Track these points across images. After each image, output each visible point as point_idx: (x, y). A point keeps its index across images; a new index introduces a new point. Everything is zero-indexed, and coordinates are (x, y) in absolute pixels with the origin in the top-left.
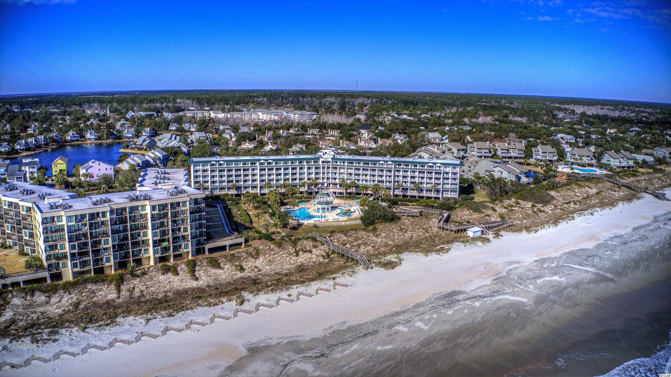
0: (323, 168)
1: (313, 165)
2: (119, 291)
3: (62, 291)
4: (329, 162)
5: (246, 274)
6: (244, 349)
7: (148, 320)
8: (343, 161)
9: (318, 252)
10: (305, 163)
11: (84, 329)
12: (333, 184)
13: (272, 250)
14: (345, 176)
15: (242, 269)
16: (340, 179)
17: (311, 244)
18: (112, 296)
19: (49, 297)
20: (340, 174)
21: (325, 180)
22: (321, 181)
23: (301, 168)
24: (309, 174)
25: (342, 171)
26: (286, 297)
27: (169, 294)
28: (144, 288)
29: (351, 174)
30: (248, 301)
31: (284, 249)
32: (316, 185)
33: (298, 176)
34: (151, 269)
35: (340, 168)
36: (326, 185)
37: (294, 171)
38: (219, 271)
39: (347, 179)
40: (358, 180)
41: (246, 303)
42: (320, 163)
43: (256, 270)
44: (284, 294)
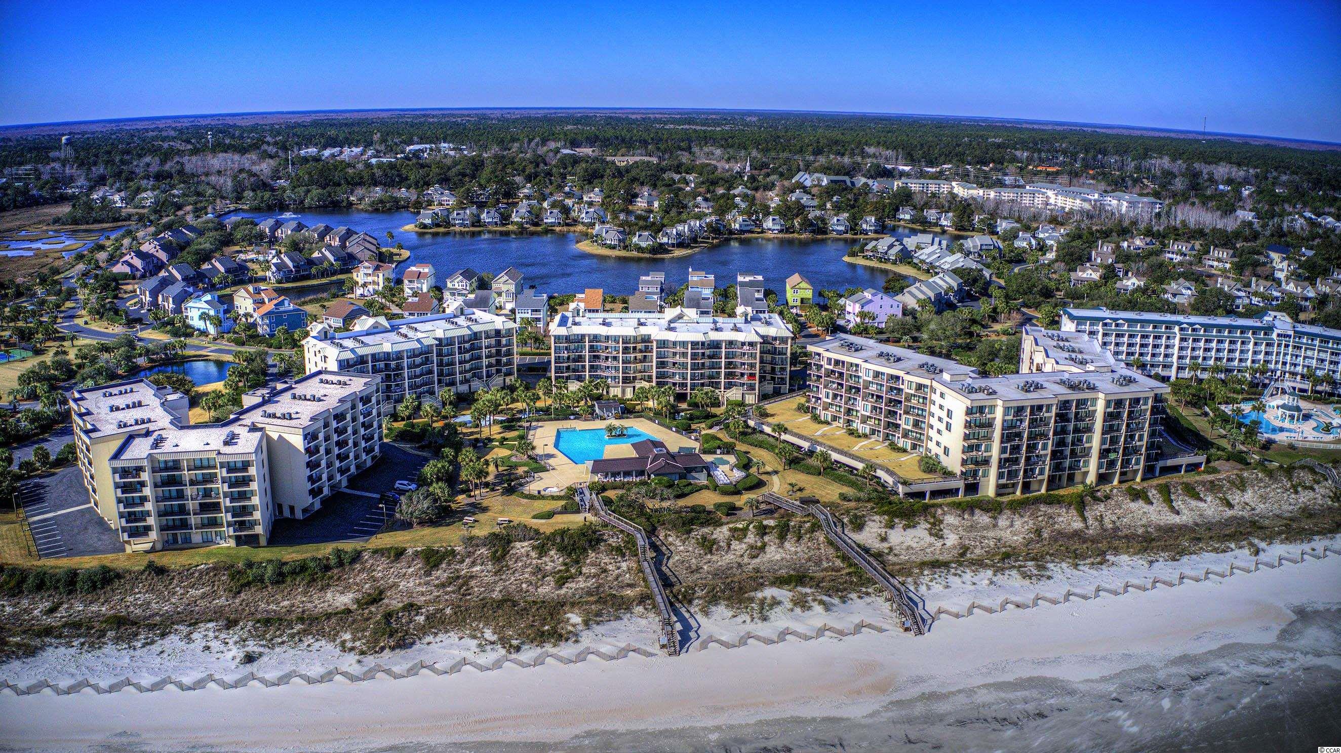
0: (1279, 345)
1: (1264, 339)
2: (1085, 520)
3: (1008, 512)
4: (1289, 336)
5: (1235, 512)
6: (1289, 612)
7: (1151, 562)
8: (1313, 336)
9: (1322, 491)
10: (1250, 335)
11: (1076, 566)
12: (1290, 373)
13: (1261, 480)
14: (1314, 363)
15: (1230, 506)
16: (1304, 366)
17: (1310, 477)
18: (1078, 525)
19: (995, 518)
20: (1305, 358)
21: (1279, 366)
22: (1272, 366)
23: (1243, 343)
24: (1255, 353)
25: (1309, 353)
26: (1310, 551)
27: (1149, 529)
28: (1114, 518)
29: (1323, 361)
30: (1264, 550)
31: (1276, 480)
32: (1263, 373)
33: (1237, 354)
34: (1115, 491)
35: (1306, 349)
36: (1278, 373)
37: (1233, 347)
38: (1201, 505)
39: (1316, 368)
40: (1334, 372)
41: (1261, 553)
42: (1274, 336)
43: (1248, 508)
44: (1306, 547)
